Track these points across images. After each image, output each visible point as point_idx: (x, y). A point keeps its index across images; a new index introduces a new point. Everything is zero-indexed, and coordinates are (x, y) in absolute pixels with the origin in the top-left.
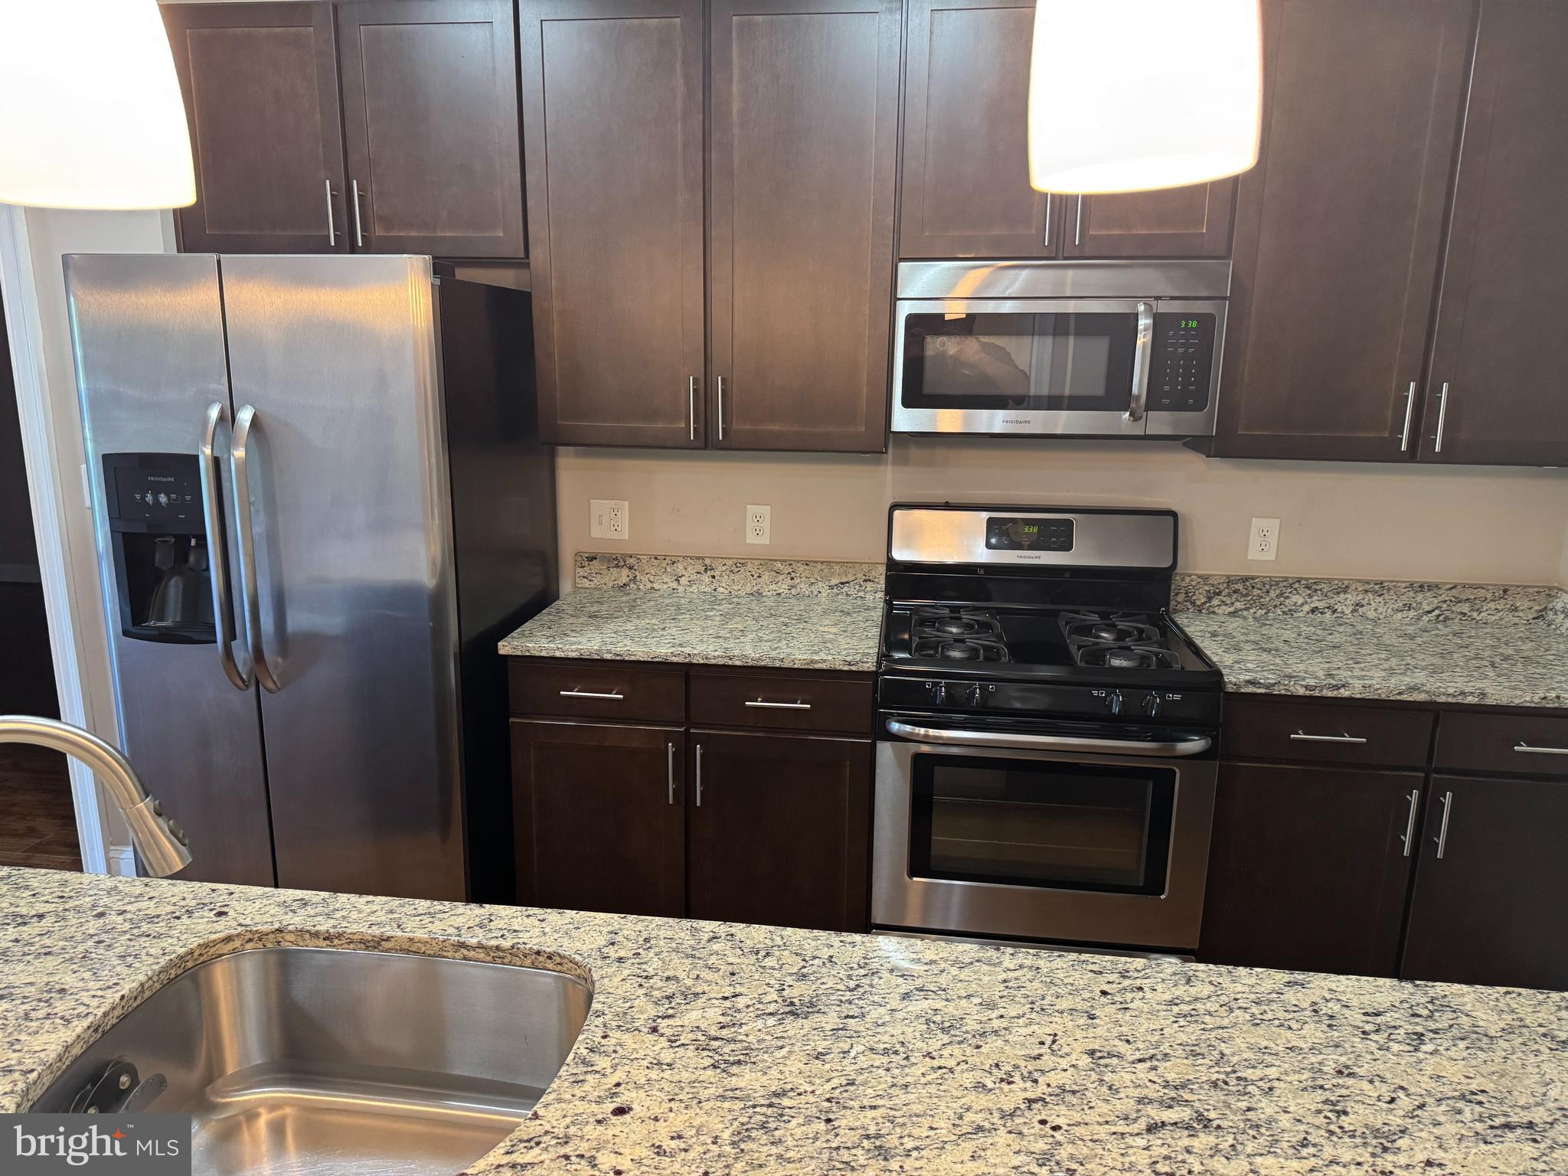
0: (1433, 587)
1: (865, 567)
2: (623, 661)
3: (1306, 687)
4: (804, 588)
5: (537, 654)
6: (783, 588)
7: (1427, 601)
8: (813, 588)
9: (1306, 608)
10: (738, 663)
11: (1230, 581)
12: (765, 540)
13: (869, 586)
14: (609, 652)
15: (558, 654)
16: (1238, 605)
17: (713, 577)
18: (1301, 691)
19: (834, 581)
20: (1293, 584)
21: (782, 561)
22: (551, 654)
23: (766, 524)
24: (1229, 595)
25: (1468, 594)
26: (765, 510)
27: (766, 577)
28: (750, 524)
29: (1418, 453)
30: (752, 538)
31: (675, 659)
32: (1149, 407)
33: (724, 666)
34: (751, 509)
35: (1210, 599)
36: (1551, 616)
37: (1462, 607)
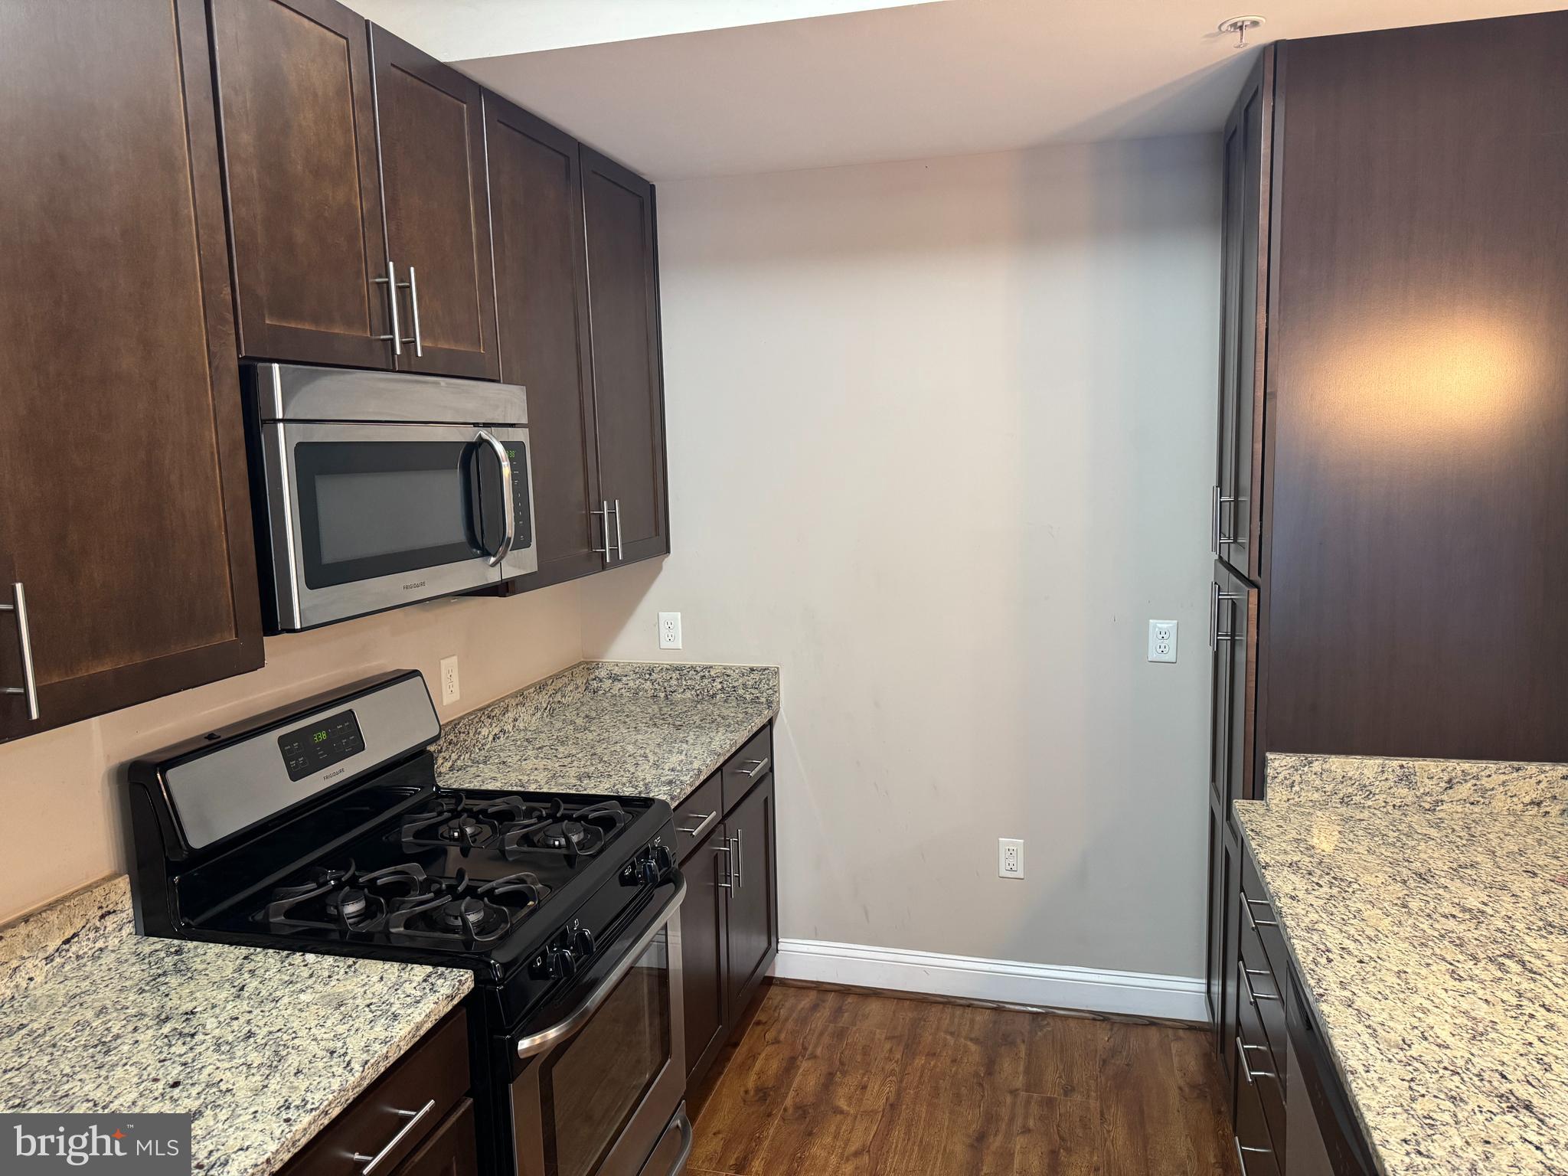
19: (54, 944)
36: (595, 684)
37: (558, 697)
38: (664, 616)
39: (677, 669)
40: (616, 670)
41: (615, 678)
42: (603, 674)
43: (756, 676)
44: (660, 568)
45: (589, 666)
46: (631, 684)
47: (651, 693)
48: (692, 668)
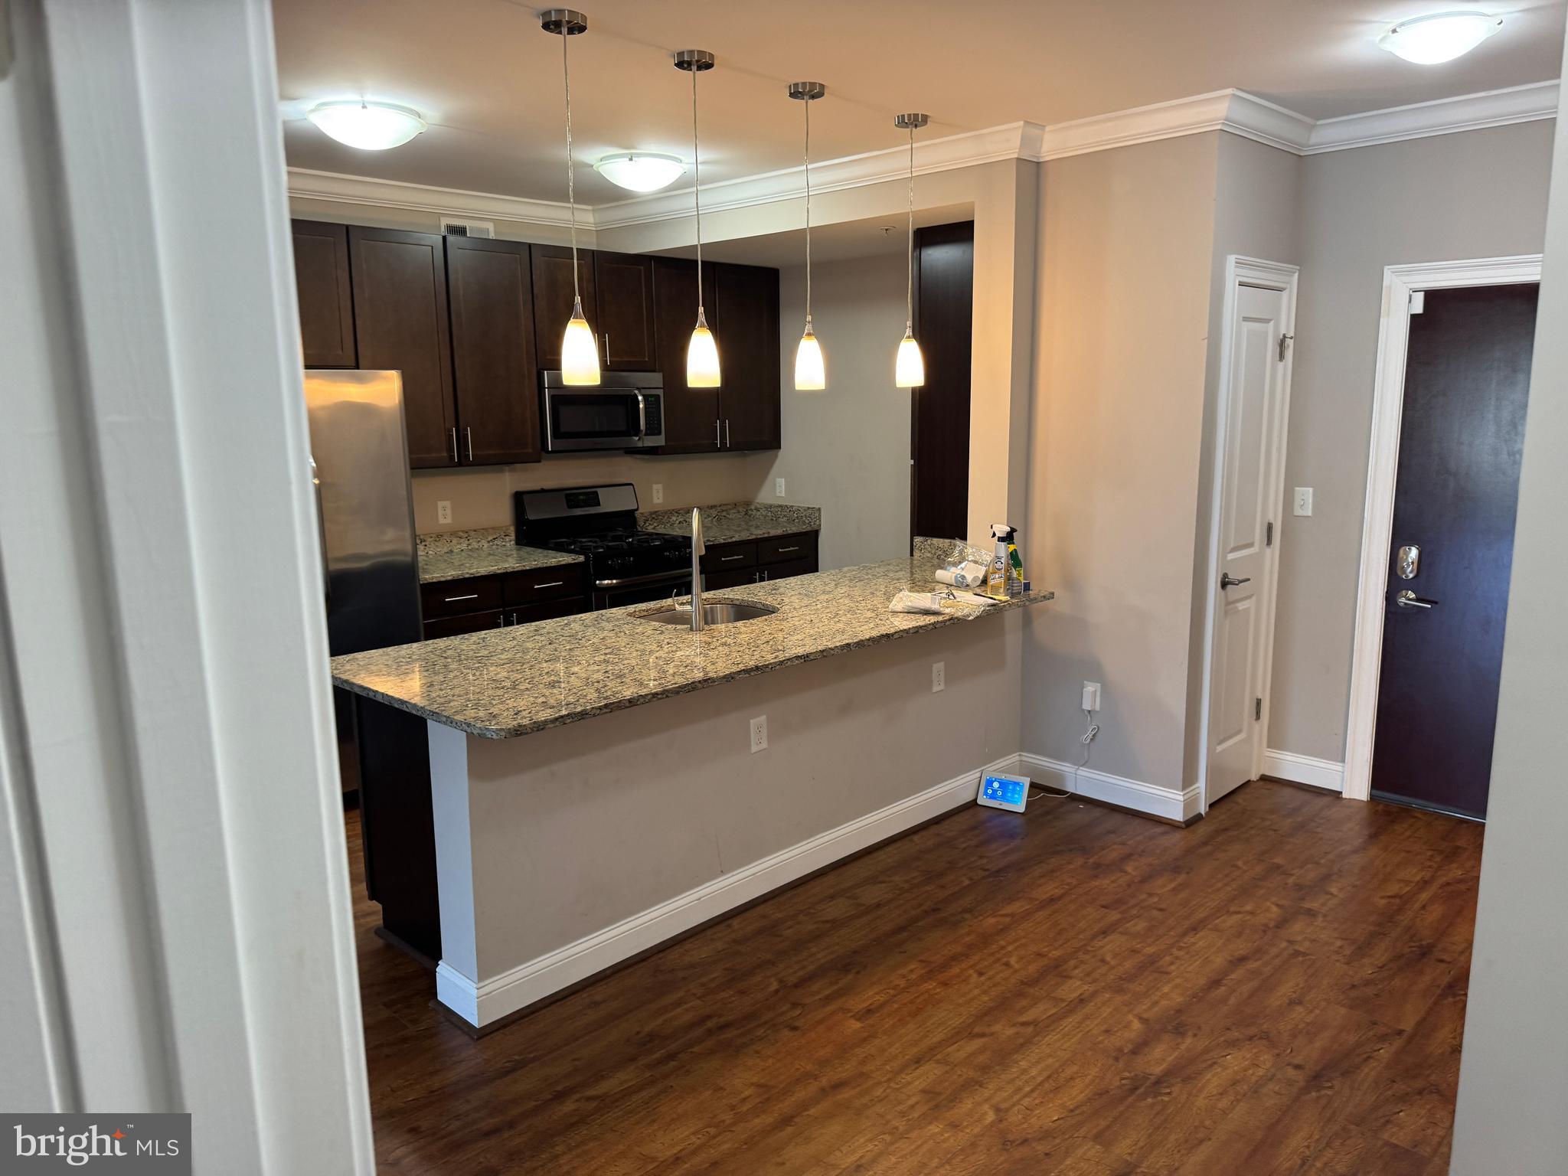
0: (715, 506)
1: (504, 529)
2: (475, 577)
3: (724, 539)
4: (475, 545)
5: (431, 581)
6: (464, 546)
7: (714, 512)
8: (480, 544)
9: (678, 522)
10: (528, 568)
11: (651, 513)
12: (449, 520)
13: (507, 538)
14: (468, 573)
15: (443, 579)
16: (655, 524)
17: (426, 545)
18: (723, 541)
19: (490, 538)
20: (671, 512)
21: (462, 531)
22: (438, 580)
23: (449, 512)
24: (651, 521)
25: (725, 508)
26: (447, 504)
27: (455, 541)
28: (440, 512)
29: (723, 449)
30: (442, 521)
31: (499, 571)
32: (646, 434)
33: (521, 571)
34: (440, 504)
35: (645, 523)
36: (750, 512)
37: (724, 514)
38: (778, 480)
39: (780, 506)
40: (758, 506)
41: (757, 510)
42: (753, 508)
43: (810, 511)
44: (776, 457)
45: (748, 504)
46: (763, 513)
47: (771, 517)
48: (786, 506)
